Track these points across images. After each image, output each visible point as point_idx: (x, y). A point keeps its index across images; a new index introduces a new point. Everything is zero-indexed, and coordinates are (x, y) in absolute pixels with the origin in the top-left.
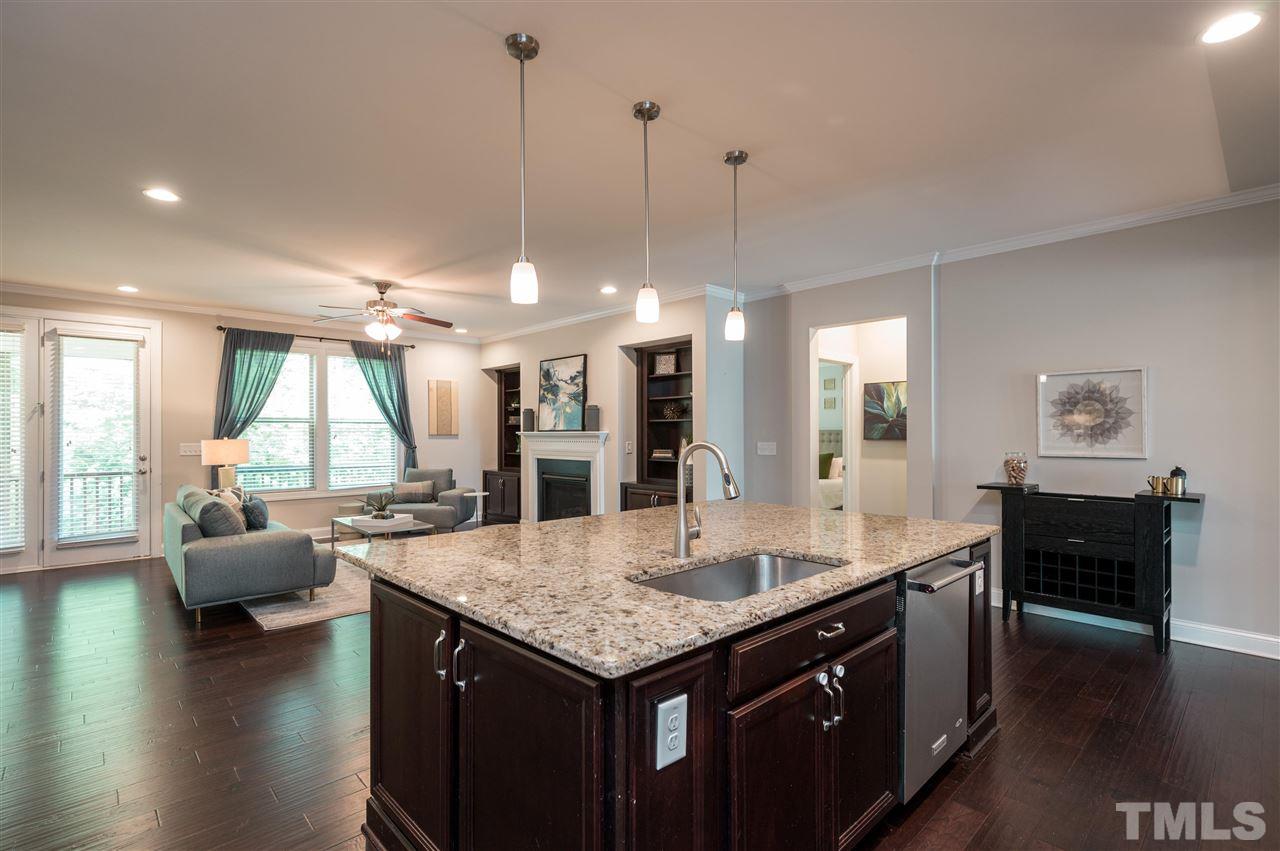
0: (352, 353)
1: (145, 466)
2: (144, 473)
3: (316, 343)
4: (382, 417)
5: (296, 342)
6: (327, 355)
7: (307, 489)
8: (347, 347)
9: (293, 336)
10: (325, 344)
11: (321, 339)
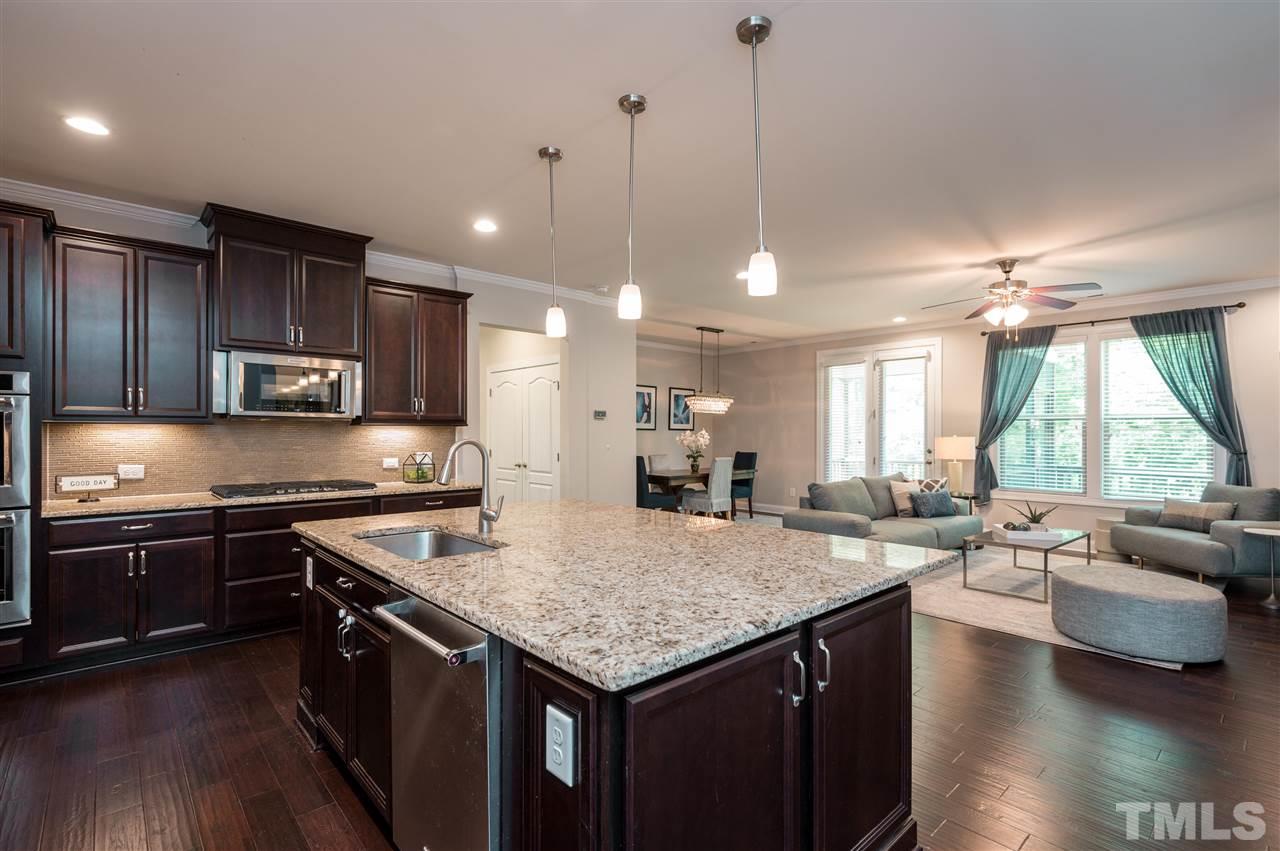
0: (1134, 332)
1: (931, 459)
2: (930, 463)
3: (1088, 329)
4: (1186, 412)
5: (1061, 332)
6: (1100, 340)
7: (1076, 494)
8: (1128, 326)
9: (1055, 326)
10: (1098, 328)
11: (1093, 323)
